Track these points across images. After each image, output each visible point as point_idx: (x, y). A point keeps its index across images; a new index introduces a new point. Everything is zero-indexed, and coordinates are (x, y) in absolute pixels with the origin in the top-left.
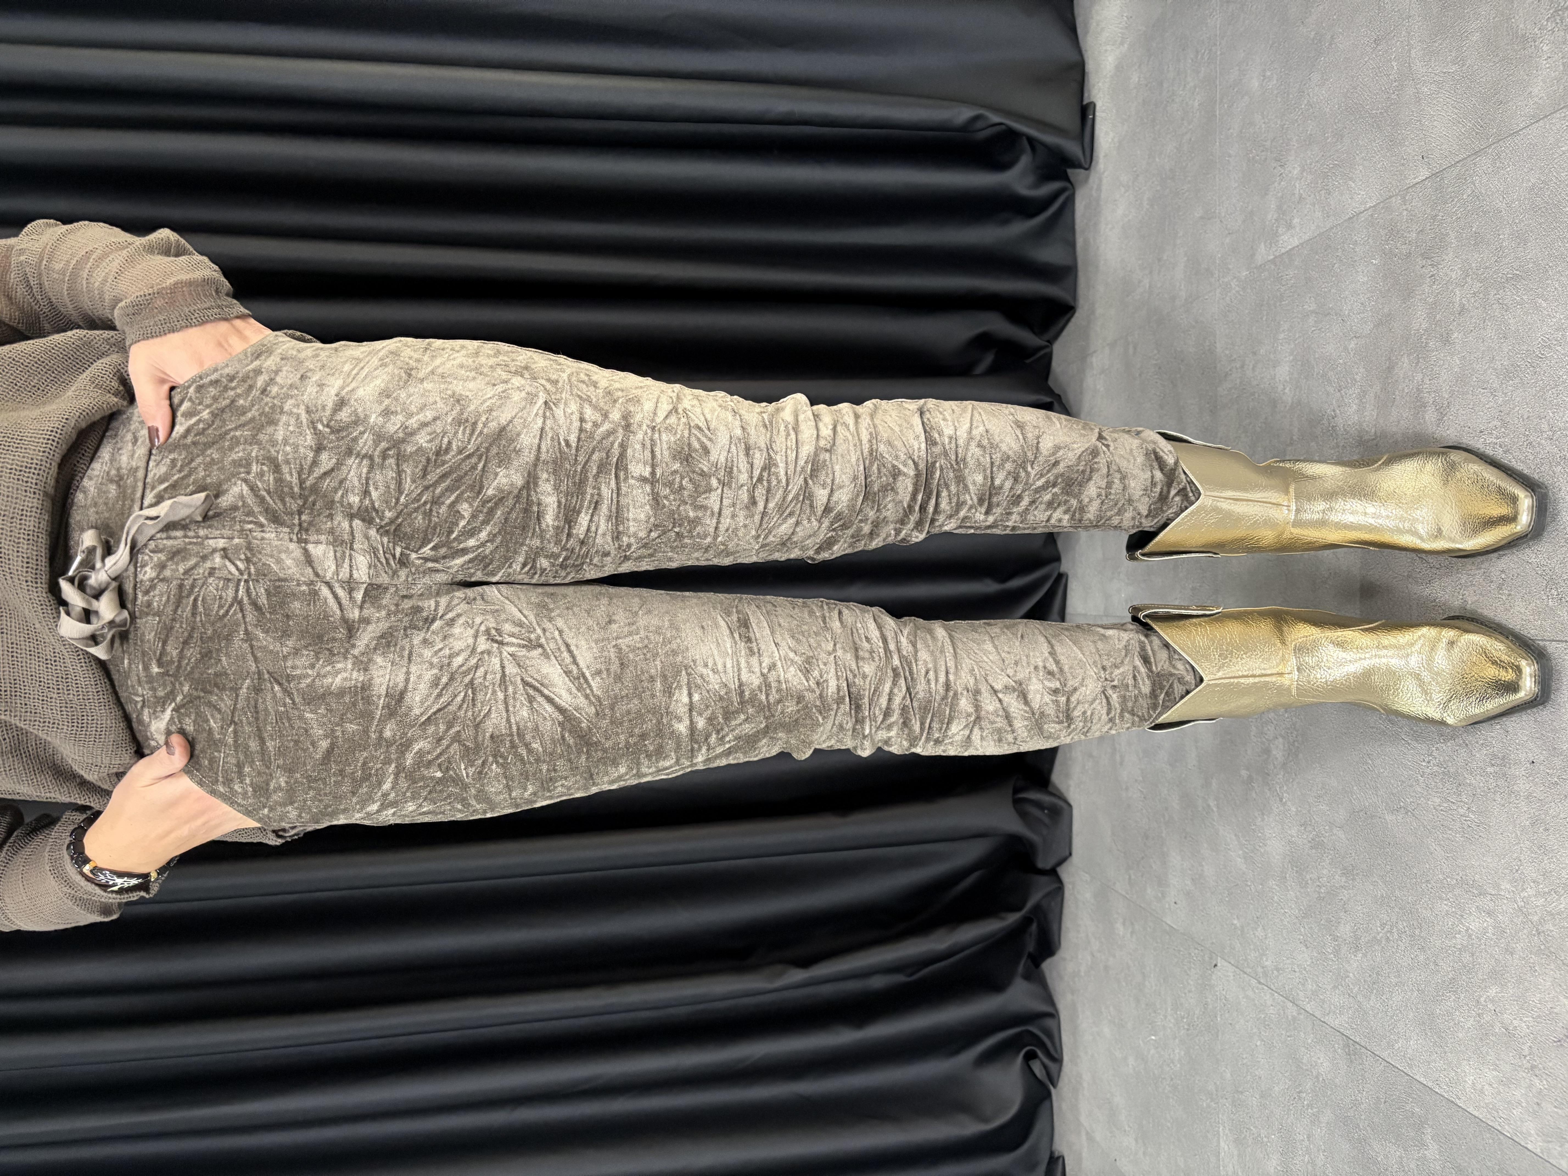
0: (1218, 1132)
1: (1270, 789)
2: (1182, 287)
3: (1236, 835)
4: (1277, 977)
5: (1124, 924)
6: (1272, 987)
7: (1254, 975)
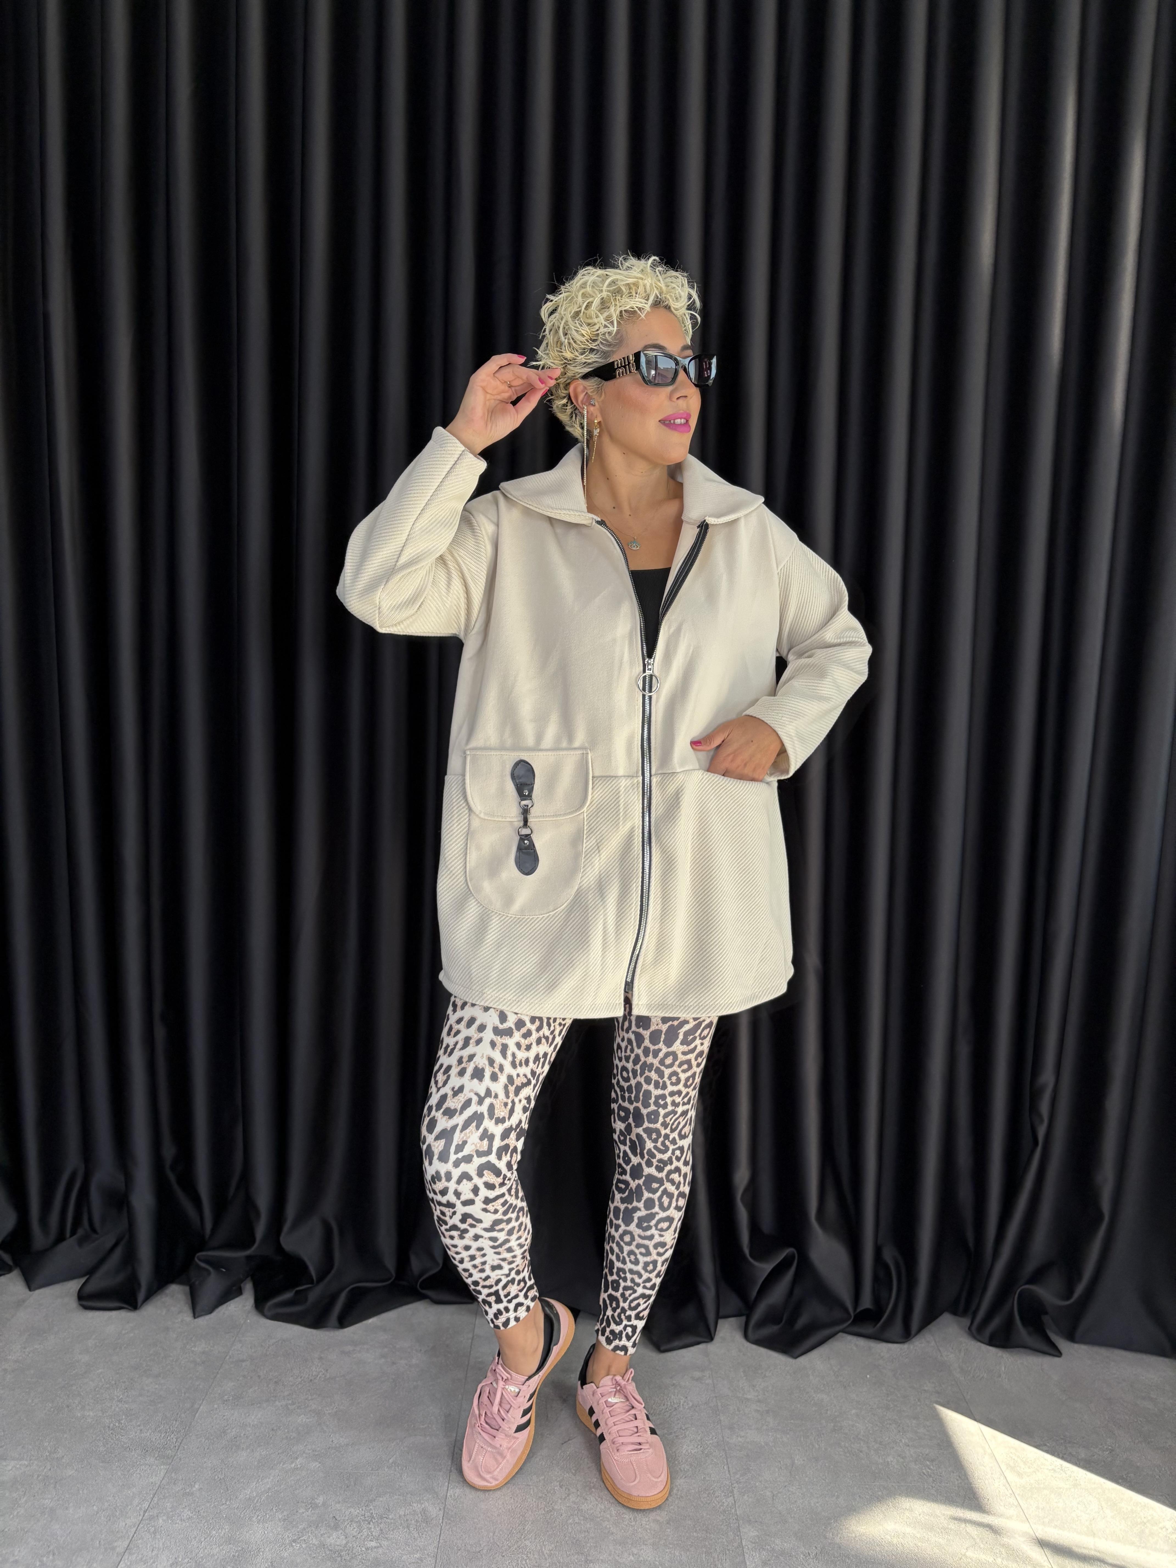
0: (22, 1459)
1: (304, 1529)
2: (739, 1439)
3: (269, 1489)
4: (149, 1532)
6: (141, 1526)
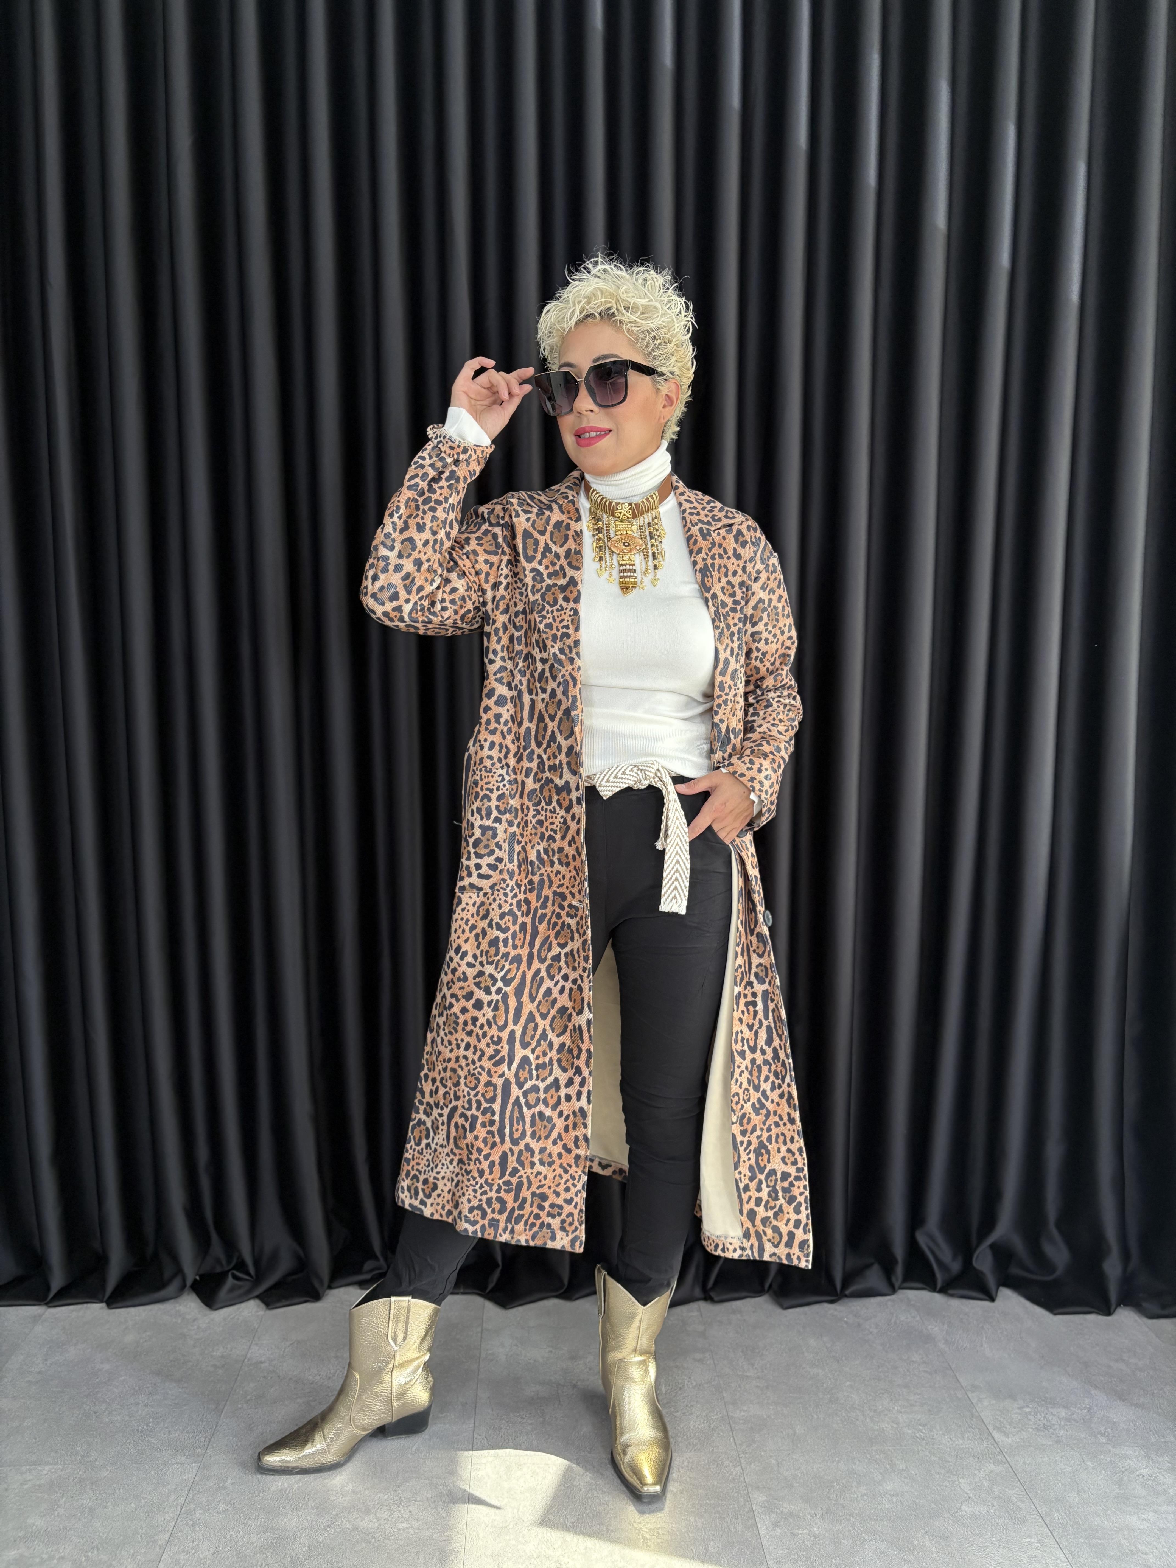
5: (222, 1357)
7: (187, 1501)
